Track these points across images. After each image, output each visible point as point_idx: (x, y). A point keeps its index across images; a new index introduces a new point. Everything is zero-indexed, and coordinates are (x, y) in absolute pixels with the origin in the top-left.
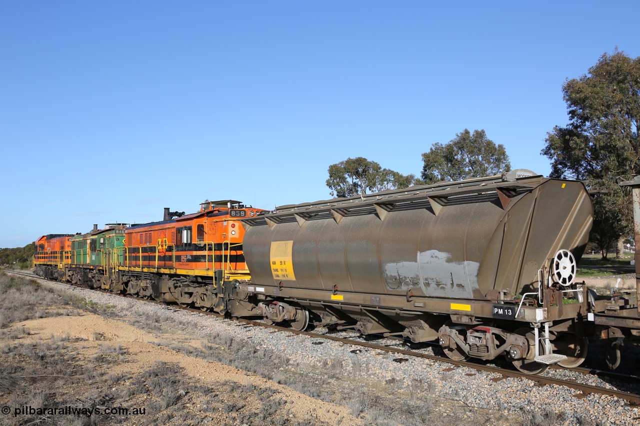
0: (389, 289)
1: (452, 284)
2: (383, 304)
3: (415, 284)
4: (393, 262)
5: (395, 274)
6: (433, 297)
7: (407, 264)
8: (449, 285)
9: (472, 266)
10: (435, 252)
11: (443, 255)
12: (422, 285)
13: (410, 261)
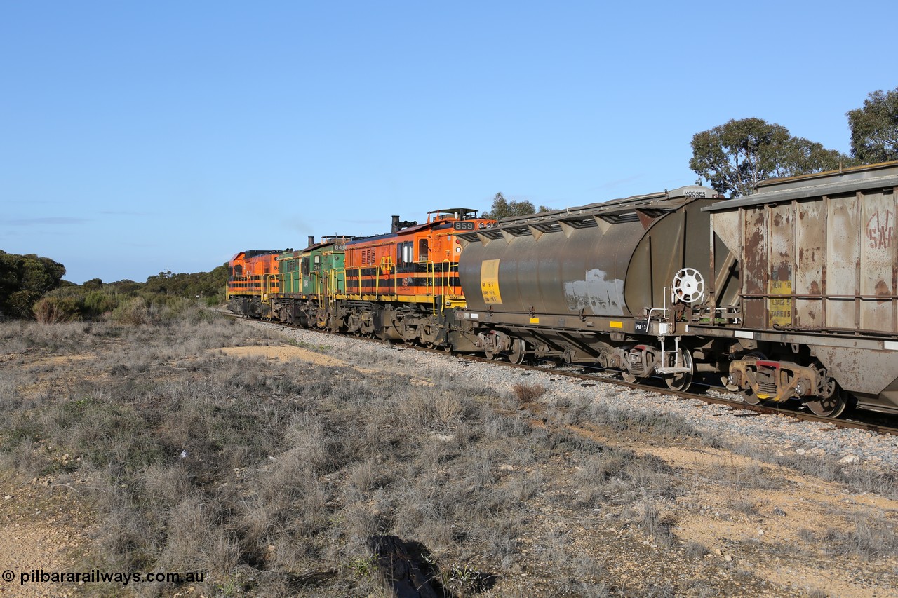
0: (570, 309)
1: (609, 302)
2: (567, 326)
3: (586, 303)
4: (570, 281)
5: (572, 294)
6: (599, 316)
7: (579, 282)
8: (608, 303)
9: (619, 284)
10: (597, 270)
11: (602, 274)
12: (590, 304)
13: (582, 280)
